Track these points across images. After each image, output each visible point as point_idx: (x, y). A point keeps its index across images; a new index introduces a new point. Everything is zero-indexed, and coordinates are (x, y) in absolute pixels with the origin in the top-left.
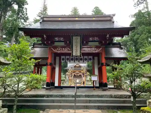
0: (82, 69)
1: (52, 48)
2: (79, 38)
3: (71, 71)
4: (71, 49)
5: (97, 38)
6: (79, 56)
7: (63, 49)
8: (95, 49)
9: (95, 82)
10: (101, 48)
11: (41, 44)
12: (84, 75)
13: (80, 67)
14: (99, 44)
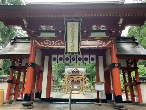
0: (80, 74)
1: (36, 41)
2: (76, 24)
3: (67, 76)
4: (64, 43)
5: (103, 26)
6: (76, 53)
7: (52, 43)
8: (100, 42)
9: (100, 92)
10: (111, 41)
11: (26, 39)
12: (83, 81)
13: (78, 72)
14: (107, 35)
